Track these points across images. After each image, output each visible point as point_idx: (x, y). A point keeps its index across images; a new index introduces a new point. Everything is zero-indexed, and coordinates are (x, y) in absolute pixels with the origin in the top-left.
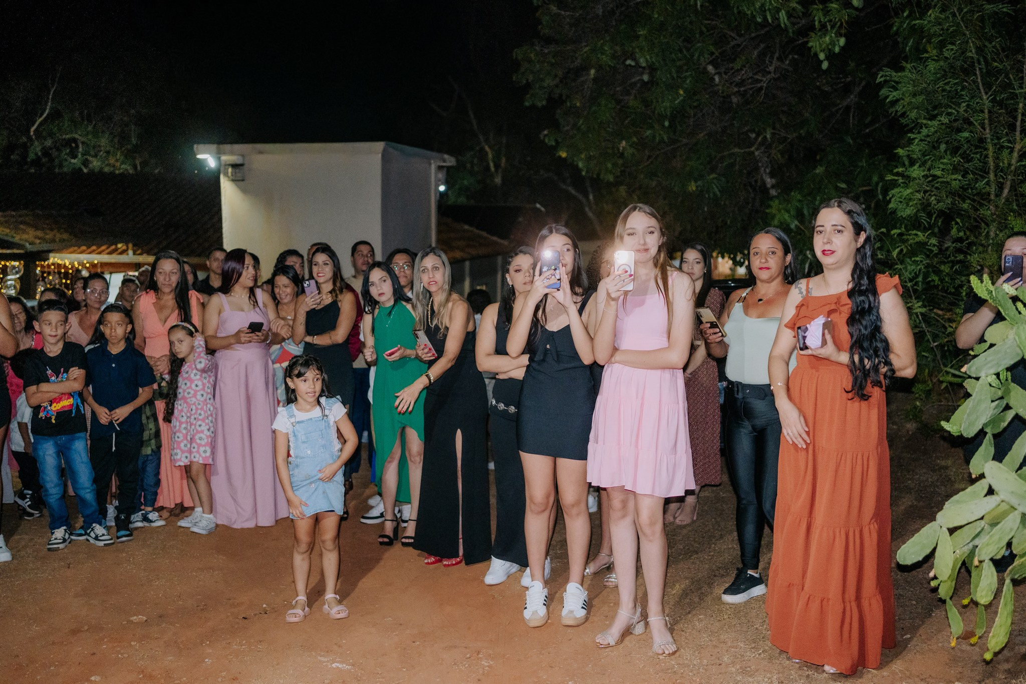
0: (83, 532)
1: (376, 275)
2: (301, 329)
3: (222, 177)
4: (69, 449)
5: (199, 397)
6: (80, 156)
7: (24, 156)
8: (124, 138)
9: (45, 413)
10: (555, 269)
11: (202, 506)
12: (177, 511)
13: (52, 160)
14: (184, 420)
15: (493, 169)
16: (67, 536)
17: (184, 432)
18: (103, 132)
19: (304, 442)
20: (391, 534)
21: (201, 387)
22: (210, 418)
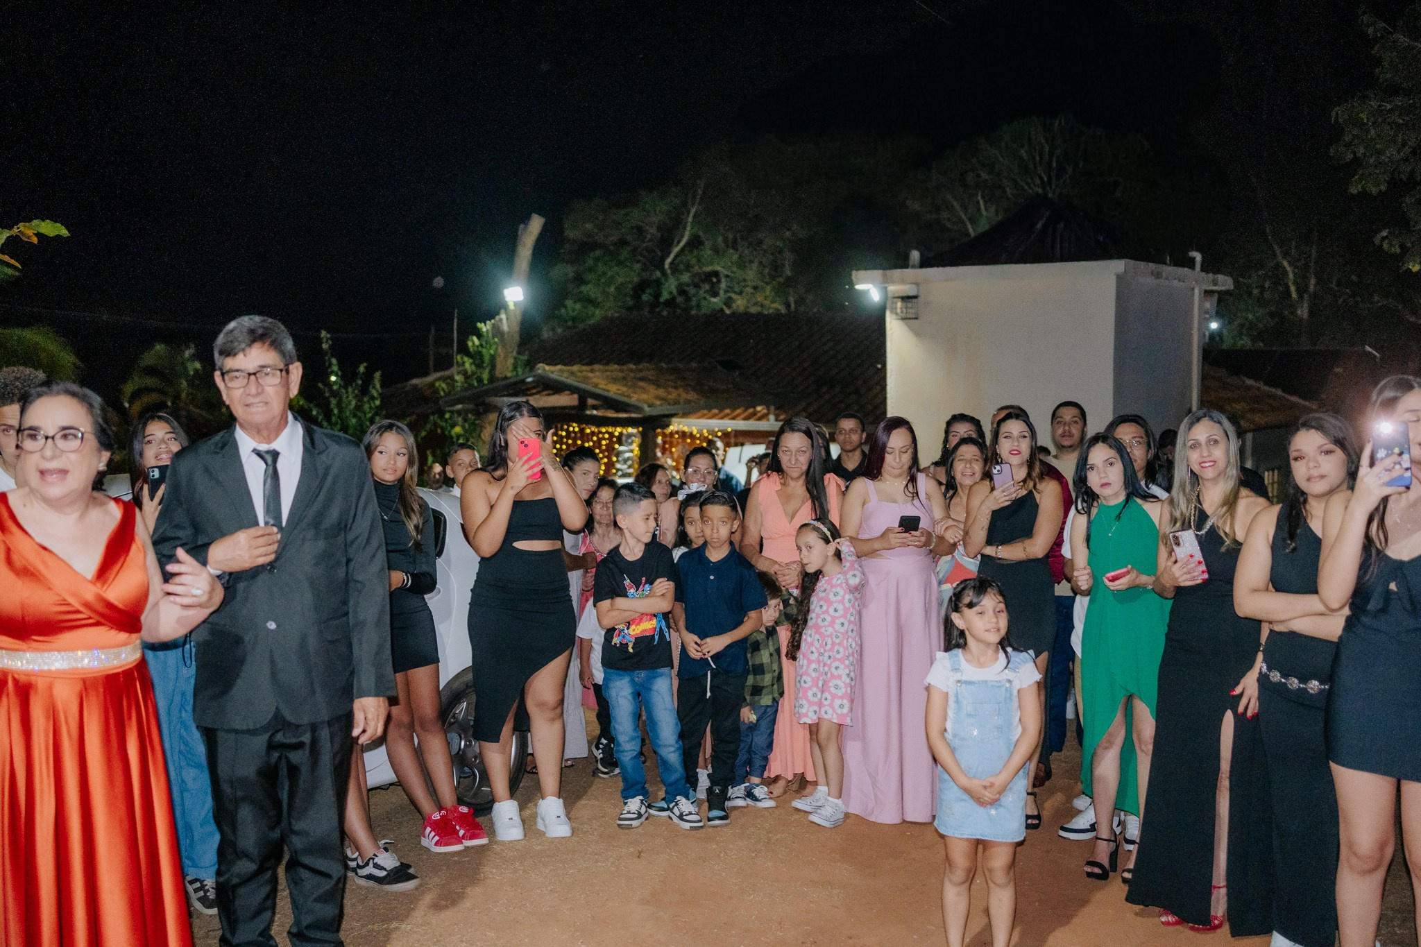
0: (666, 806)
1: (1099, 455)
2: (979, 533)
3: (888, 314)
4: (649, 689)
5: (838, 627)
6: (722, 292)
7: (657, 295)
8: (776, 268)
9: (621, 638)
10: (1401, 454)
11: (828, 785)
12: (795, 787)
13: (688, 299)
14: (814, 657)
15: (1294, 295)
16: (643, 810)
17: (814, 675)
18: (751, 262)
19: (969, 715)
20: (1106, 863)
21: (841, 612)
22: (851, 658)
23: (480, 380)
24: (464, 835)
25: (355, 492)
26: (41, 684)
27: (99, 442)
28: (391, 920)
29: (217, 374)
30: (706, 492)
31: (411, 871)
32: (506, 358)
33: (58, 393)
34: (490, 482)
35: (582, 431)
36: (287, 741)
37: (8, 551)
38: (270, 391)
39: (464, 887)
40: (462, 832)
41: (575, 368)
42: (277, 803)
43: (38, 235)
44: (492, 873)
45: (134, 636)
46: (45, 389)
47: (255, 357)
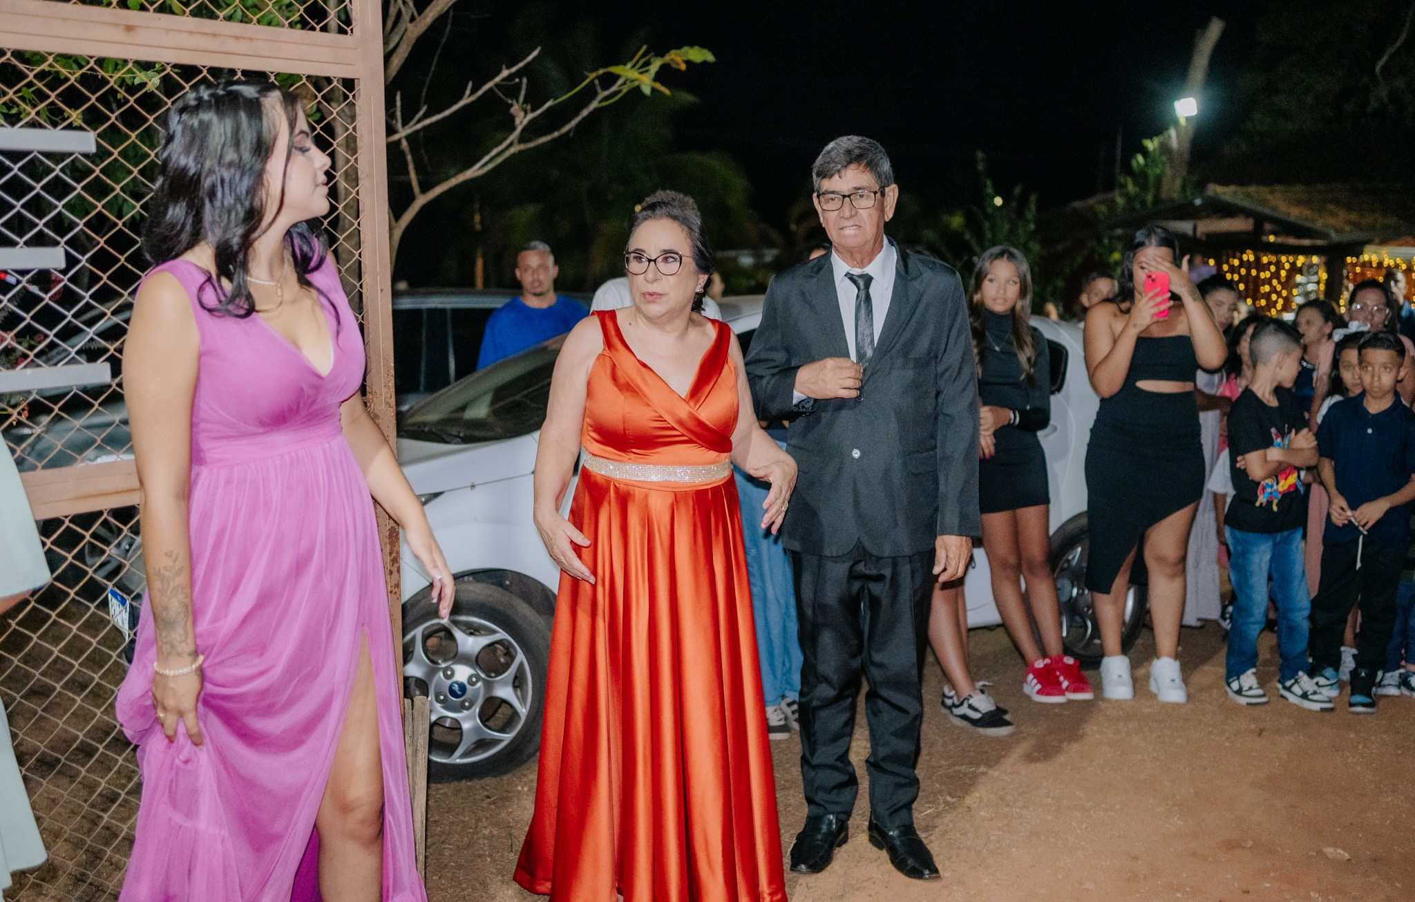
7: (1364, 104)
9: (1266, 492)
13: (1402, 109)
23: (1143, 203)
24: (1067, 687)
25: (947, 321)
26: (638, 493)
27: (697, 264)
28: (978, 765)
29: (815, 195)
30: (1368, 332)
31: (1007, 717)
32: (1173, 179)
33: (661, 217)
34: (1115, 315)
35: (1258, 259)
36: (868, 572)
37: (614, 367)
38: (863, 213)
39: (1061, 741)
40: (1065, 684)
41: (1252, 189)
42: (858, 633)
43: (688, 63)
44: (1093, 730)
45: (724, 455)
46: (649, 213)
47: (851, 178)
